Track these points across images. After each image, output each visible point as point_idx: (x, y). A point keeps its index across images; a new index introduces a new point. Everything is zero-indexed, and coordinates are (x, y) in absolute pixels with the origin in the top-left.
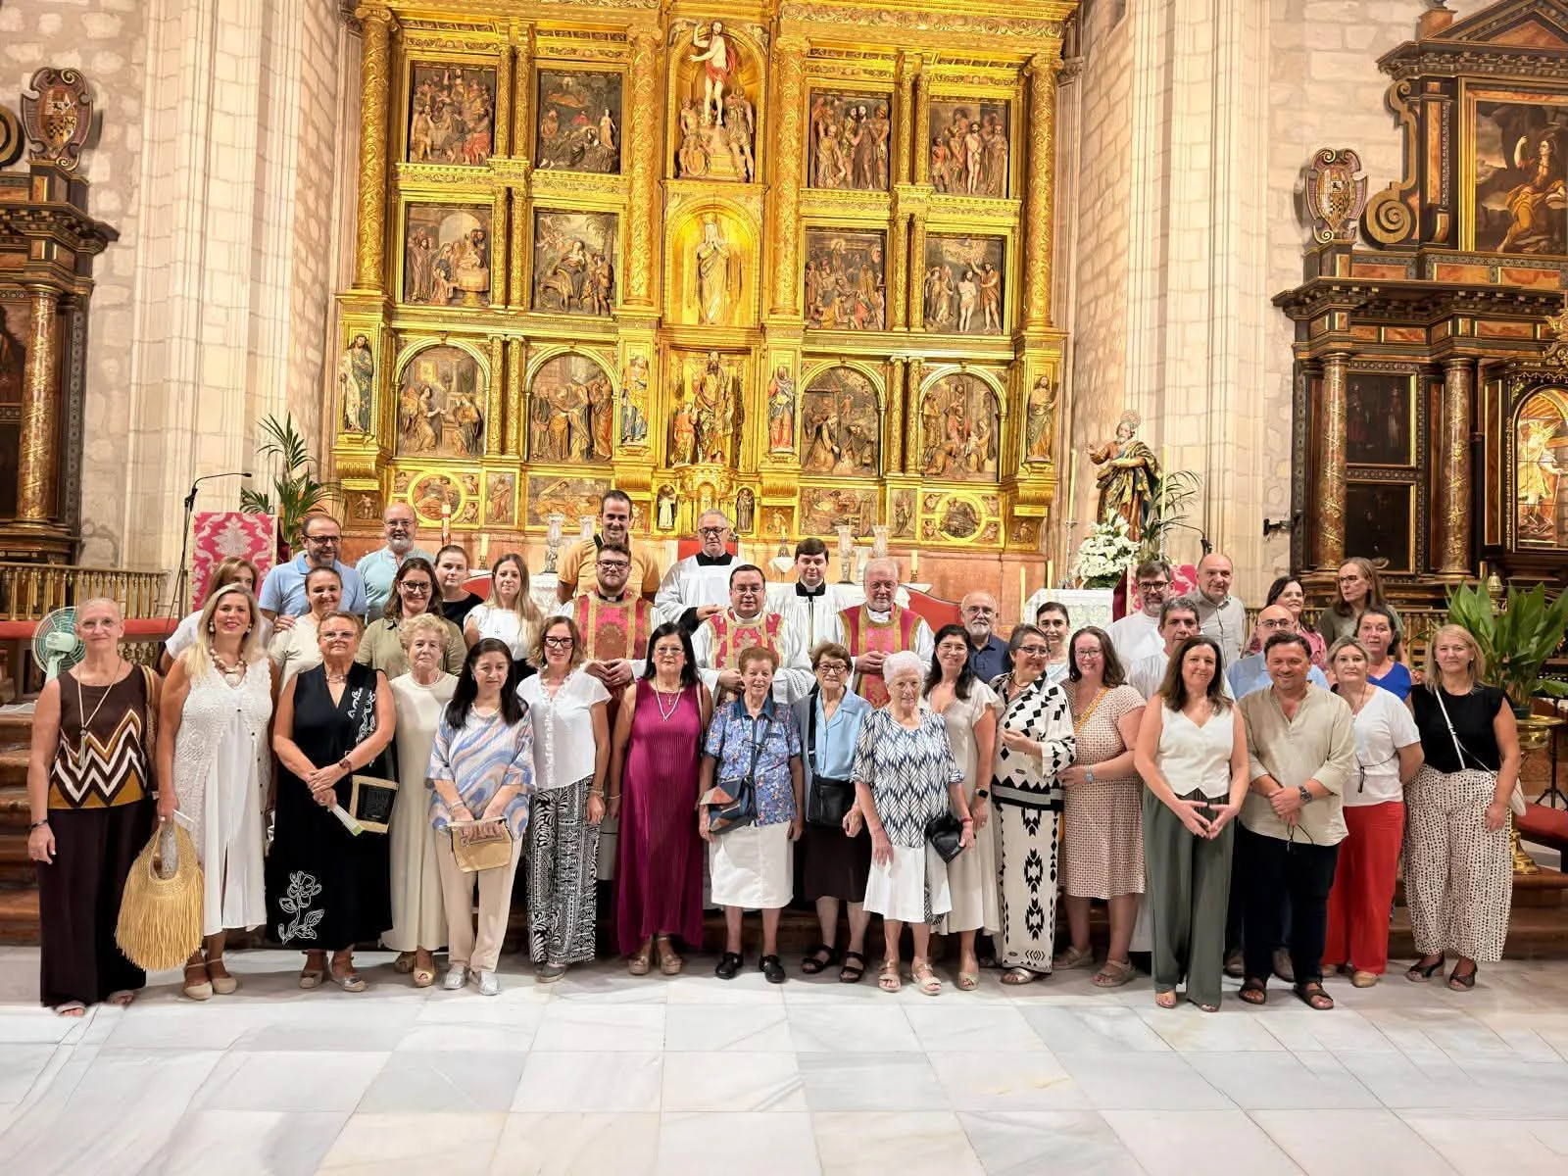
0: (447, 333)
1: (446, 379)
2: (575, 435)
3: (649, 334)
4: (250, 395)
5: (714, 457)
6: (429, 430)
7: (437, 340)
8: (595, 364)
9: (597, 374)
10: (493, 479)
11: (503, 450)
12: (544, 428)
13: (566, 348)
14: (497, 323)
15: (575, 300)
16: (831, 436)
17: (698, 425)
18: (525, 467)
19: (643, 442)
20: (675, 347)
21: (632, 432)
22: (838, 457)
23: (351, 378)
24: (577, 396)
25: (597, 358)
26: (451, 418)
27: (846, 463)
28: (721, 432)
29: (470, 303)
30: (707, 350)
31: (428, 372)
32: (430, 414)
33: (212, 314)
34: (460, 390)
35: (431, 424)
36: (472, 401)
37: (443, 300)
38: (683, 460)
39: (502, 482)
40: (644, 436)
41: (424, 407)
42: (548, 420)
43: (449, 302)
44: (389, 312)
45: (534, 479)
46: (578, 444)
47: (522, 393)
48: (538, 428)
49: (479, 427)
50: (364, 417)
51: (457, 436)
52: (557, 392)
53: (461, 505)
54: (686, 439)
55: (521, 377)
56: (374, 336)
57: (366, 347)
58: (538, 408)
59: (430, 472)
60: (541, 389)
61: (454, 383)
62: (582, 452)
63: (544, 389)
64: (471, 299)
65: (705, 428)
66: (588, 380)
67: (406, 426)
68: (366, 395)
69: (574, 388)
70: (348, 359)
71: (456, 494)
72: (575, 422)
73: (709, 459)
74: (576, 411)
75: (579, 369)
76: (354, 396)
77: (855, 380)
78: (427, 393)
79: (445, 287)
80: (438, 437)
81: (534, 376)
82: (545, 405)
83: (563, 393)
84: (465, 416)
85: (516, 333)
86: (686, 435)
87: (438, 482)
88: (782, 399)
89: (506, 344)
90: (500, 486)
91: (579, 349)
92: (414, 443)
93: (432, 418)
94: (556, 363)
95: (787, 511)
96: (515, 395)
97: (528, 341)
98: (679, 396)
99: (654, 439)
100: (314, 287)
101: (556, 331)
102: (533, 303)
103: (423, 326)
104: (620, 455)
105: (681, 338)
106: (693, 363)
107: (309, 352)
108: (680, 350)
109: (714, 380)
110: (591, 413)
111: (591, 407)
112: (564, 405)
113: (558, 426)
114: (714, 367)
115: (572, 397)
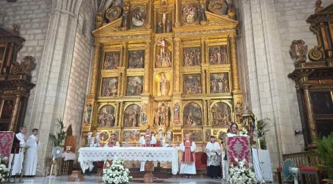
0: (108, 102)
1: (108, 112)
2: (134, 121)
3: (148, 98)
4: (54, 114)
6: (103, 122)
7: (106, 104)
9: (139, 108)
10: (115, 132)
11: (118, 125)
13: (132, 103)
14: (118, 99)
15: (135, 93)
16: (190, 118)
17: (160, 118)
18: (122, 128)
20: (155, 101)
21: (143, 119)
22: (192, 123)
23: (87, 112)
24: (135, 113)
25: (139, 105)
27: (194, 124)
28: (164, 118)
31: (105, 110)
32: (104, 119)
33: (48, 98)
36: (113, 115)
37: (108, 95)
38: (157, 125)
39: (117, 132)
40: (146, 120)
41: (103, 117)
42: (128, 119)
44: (96, 98)
45: (124, 131)
46: (134, 123)
47: (122, 113)
48: (126, 120)
49: (114, 121)
50: (89, 120)
51: (109, 123)
54: (157, 120)
55: (123, 110)
56: (92, 103)
57: (90, 106)
58: (126, 116)
59: (103, 131)
60: (127, 112)
61: (110, 112)
64: (114, 95)
66: (137, 109)
67: (99, 122)
68: (89, 115)
69: (134, 111)
70: (86, 108)
71: (108, 135)
72: (134, 119)
73: (162, 124)
74: (134, 116)
75: (135, 107)
76: (87, 115)
77: (195, 105)
78: (104, 114)
79: (109, 93)
80: (105, 123)
81: (126, 109)
82: (128, 115)
83: (131, 112)
84: (111, 119)
85: (121, 101)
87: (104, 133)
88: (176, 110)
89: (120, 103)
91: (135, 103)
92: (100, 125)
94: (130, 107)
95: (180, 136)
96: (120, 113)
97: (124, 102)
98: (157, 111)
99: (149, 121)
100: (82, 95)
101: (130, 99)
102: (126, 95)
103: (104, 101)
104: (140, 124)
105: (156, 99)
106: (160, 104)
107: (79, 108)
108: (157, 102)
109: (163, 107)
110: (137, 116)
111: (137, 115)
112: (132, 115)
113: (130, 120)
114: (163, 105)
115: (133, 113)
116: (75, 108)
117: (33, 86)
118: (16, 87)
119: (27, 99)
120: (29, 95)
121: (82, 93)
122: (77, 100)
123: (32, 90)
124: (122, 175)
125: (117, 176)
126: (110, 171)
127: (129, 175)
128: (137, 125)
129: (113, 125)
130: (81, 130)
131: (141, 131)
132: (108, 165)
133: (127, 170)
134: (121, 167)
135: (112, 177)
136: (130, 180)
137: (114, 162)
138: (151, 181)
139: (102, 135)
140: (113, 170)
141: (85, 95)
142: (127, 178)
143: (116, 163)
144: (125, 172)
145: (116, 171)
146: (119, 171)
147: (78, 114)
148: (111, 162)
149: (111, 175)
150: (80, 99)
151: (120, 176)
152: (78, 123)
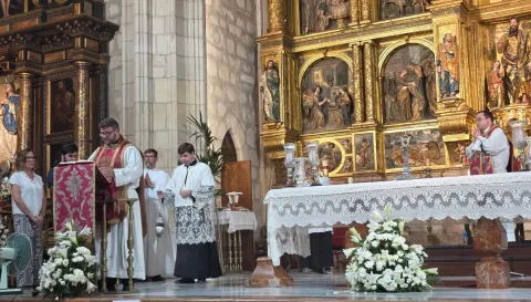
0: (326, 49)
1: (329, 80)
2: (416, 100)
3: (454, 17)
4: (181, 104)
5: (521, 99)
6: (320, 114)
7: (321, 56)
8: (426, 48)
9: (427, 54)
10: (359, 140)
11: (365, 119)
12: (393, 100)
13: (403, 42)
14: (354, 34)
15: (408, 8)
17: (506, 77)
18: (379, 128)
19: (458, 96)
20: (483, 23)
21: (448, 89)
23: (267, 89)
24: (415, 74)
25: (426, 44)
26: (334, 104)
28: (523, 79)
29: (340, 25)
30: (507, 20)
31: (318, 77)
32: (320, 104)
33: (158, 60)
34: (338, 84)
35: (322, 111)
36: (346, 90)
37: (323, 28)
38: (497, 105)
39: (364, 140)
40: (457, 92)
41: (316, 99)
42: (395, 94)
43: (327, 28)
44: (289, 43)
45: (388, 136)
46: (417, 107)
47: (375, 79)
48: (389, 100)
49: (351, 106)
50: (276, 111)
51: (336, 115)
52: (401, 73)
53: (343, 160)
54: (497, 88)
55: (374, 67)
56: (279, 60)
57: (275, 67)
59: (323, 140)
60: (390, 73)
61: (335, 81)
62: (420, 111)
63: (391, 73)
64: (340, 24)
65: (512, 78)
66: (421, 60)
67: (307, 114)
68: (276, 97)
69: (412, 68)
70: (264, 77)
71: (339, 153)
72: (414, 92)
73: (517, 101)
74: (413, 84)
75: (415, 55)
76: (269, 99)
78: (318, 89)
79: (324, 19)
80: (326, 117)
81: (384, 66)
82: (394, 83)
83: (404, 73)
84: (342, 101)
85: (368, 38)
86: (495, 86)
87: (327, 147)
89: (362, 48)
90: (364, 144)
91: (412, 41)
93: (323, 106)
94: (398, 55)
96: (369, 80)
97: (376, 42)
98: (493, 57)
99: (469, 93)
100: (247, 39)
101: (395, 31)
102: (380, 19)
103: (312, 47)
104: (440, 108)
105: (485, 16)
106: (501, 32)
107: (244, 77)
108: (490, 24)
109: (514, 42)
110: (425, 82)
111: (424, 78)
112: (406, 81)
113: (403, 97)
114: (514, 32)
115: (411, 74)
116: (233, 80)
117: (113, 29)
118: (72, 39)
119: (105, 69)
120: (108, 59)
121: (244, 32)
122: (235, 56)
123: (111, 43)
124: (405, 264)
125: (388, 266)
126: (364, 253)
127: (427, 264)
128: (428, 113)
129: (348, 119)
130: (257, 142)
131: (445, 131)
132: (356, 238)
133: (419, 248)
134: (399, 240)
135: (374, 270)
136: (431, 279)
137: (374, 226)
138: (503, 281)
139: (321, 152)
140: (374, 251)
141: (253, 36)
142: (422, 274)
143: (381, 230)
144: (412, 255)
145: (385, 253)
146: (393, 251)
147: (243, 98)
148: (363, 229)
149: (369, 265)
150: (242, 52)
151: (399, 268)
152: (248, 126)
